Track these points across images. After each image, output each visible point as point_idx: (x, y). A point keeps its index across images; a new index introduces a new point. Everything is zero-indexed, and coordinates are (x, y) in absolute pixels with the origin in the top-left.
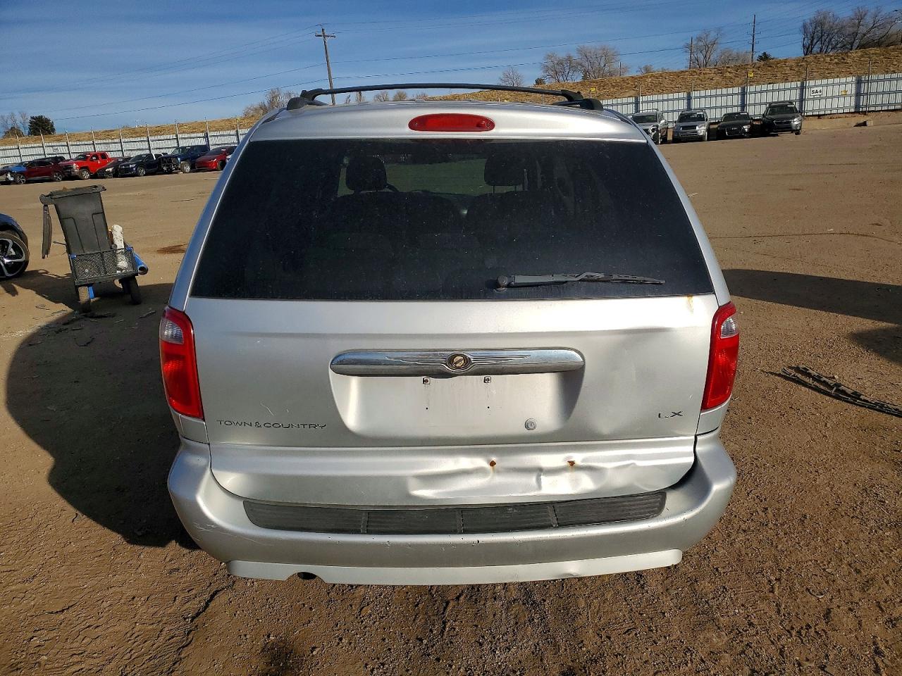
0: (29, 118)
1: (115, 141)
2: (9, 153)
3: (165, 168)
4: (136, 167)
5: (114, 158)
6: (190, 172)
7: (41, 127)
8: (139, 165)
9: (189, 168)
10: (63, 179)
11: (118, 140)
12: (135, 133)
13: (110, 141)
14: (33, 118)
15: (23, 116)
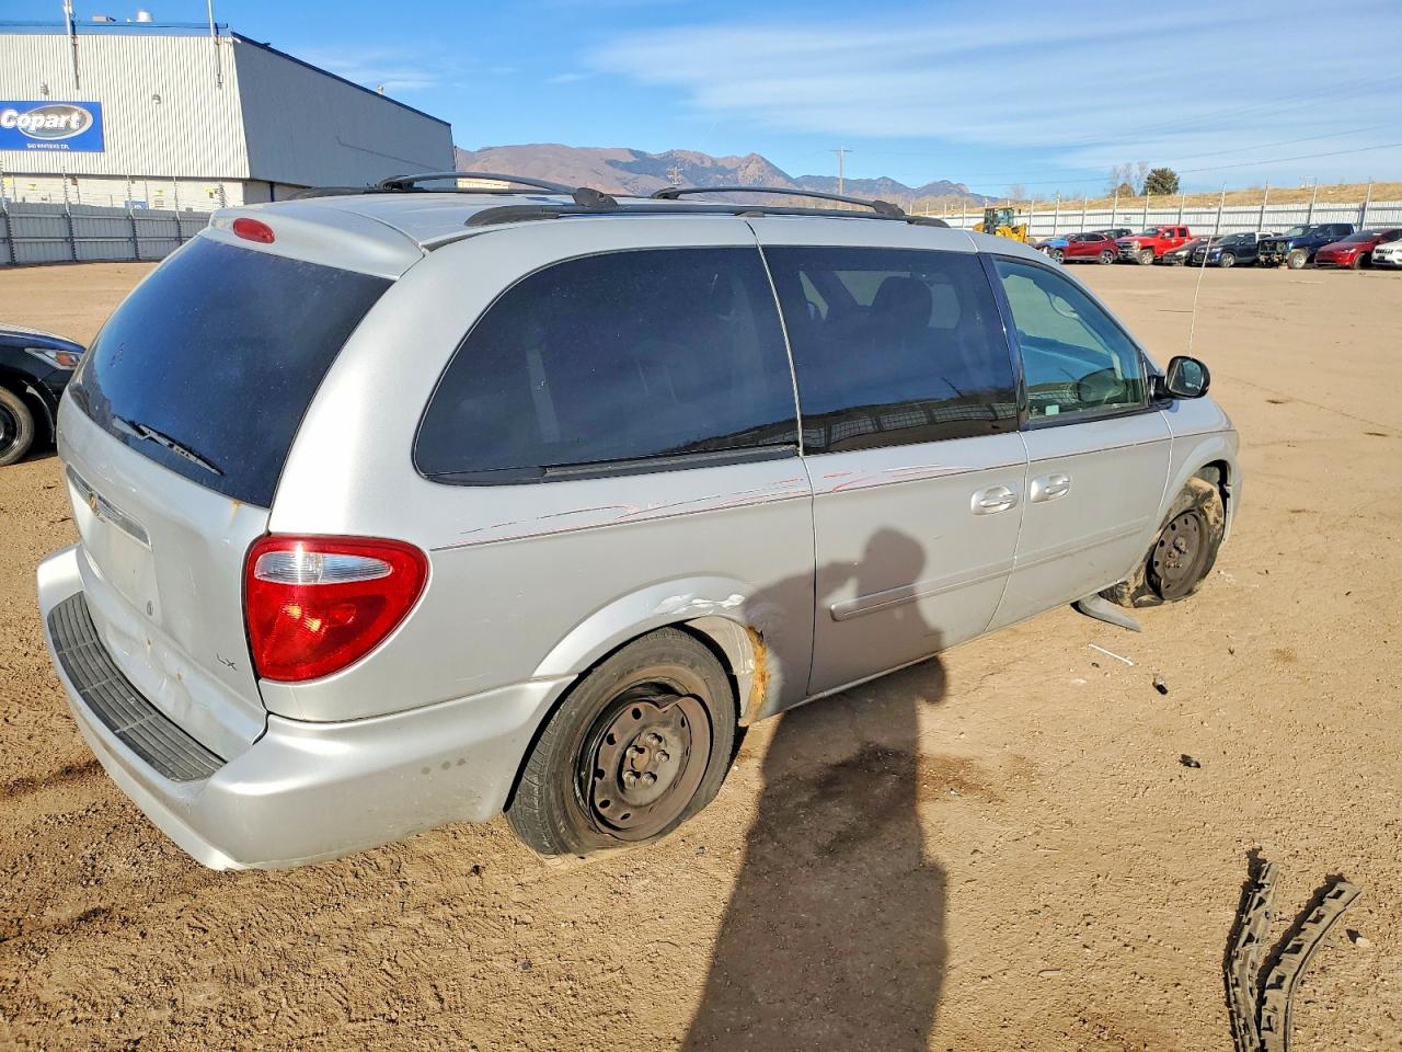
0: (1149, 172)
1: (1213, 210)
2: (1070, 221)
3: (1262, 258)
4: (1223, 252)
5: (1199, 237)
6: (1303, 268)
7: (1161, 183)
8: (1228, 249)
9: (1303, 261)
10: (1114, 262)
11: (1216, 210)
12: (1279, 197)
13: (1205, 210)
14: (1154, 171)
15: (1142, 168)
